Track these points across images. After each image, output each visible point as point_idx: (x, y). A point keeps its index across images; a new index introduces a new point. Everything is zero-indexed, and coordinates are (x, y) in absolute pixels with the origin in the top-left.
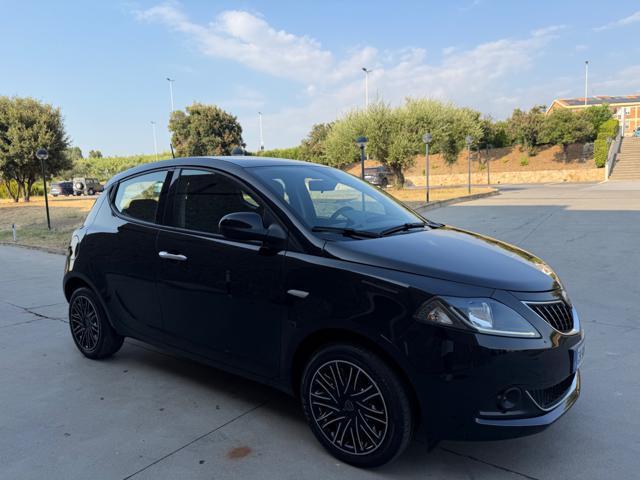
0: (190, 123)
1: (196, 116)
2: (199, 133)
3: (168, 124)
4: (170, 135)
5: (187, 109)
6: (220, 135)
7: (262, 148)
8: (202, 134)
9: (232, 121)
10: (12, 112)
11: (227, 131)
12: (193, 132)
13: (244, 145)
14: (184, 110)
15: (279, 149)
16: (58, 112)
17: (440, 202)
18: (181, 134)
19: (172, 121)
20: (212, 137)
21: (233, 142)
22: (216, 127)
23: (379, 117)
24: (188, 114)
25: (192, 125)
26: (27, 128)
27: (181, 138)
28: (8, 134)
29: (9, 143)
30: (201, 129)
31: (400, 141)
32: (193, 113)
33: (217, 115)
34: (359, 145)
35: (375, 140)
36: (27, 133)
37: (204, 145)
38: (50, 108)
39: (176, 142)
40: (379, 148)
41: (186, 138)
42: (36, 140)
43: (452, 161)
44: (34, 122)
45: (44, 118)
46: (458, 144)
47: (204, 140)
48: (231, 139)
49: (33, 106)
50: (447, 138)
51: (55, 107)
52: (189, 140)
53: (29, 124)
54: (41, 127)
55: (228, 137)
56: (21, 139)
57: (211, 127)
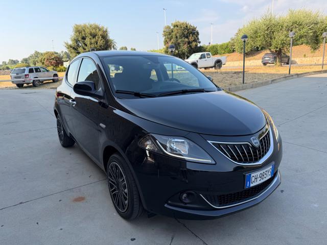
0: (173, 32)
1: (176, 27)
2: (177, 37)
3: (163, 33)
4: (163, 39)
5: (172, 24)
6: (187, 37)
7: (210, 43)
8: (178, 37)
9: (194, 29)
10: (87, 31)
11: (191, 35)
12: (174, 36)
13: (200, 42)
14: (170, 25)
15: (219, 44)
16: (107, 30)
17: (298, 75)
18: (168, 38)
19: (164, 31)
20: (183, 39)
21: (193, 41)
22: (185, 33)
23: (268, 22)
24: (172, 27)
25: (174, 33)
26: (93, 38)
27: (168, 40)
28: (86, 41)
29: (86, 45)
30: (178, 35)
31: (279, 37)
32: (174, 26)
33: (187, 27)
34: (243, 40)
35: (264, 36)
36: (93, 41)
37: (179, 44)
38: (103, 28)
39: (166, 42)
40: (266, 41)
41: (170, 40)
42: (97, 44)
43: (315, 49)
44: (96, 35)
45: (100, 33)
46: (320, 37)
47: (179, 41)
48: (193, 39)
49: (97, 27)
50: (311, 34)
51: (105, 27)
52: (172, 41)
53: (94, 36)
54: (99, 38)
55: (191, 38)
56: (91, 44)
57: (183, 33)
